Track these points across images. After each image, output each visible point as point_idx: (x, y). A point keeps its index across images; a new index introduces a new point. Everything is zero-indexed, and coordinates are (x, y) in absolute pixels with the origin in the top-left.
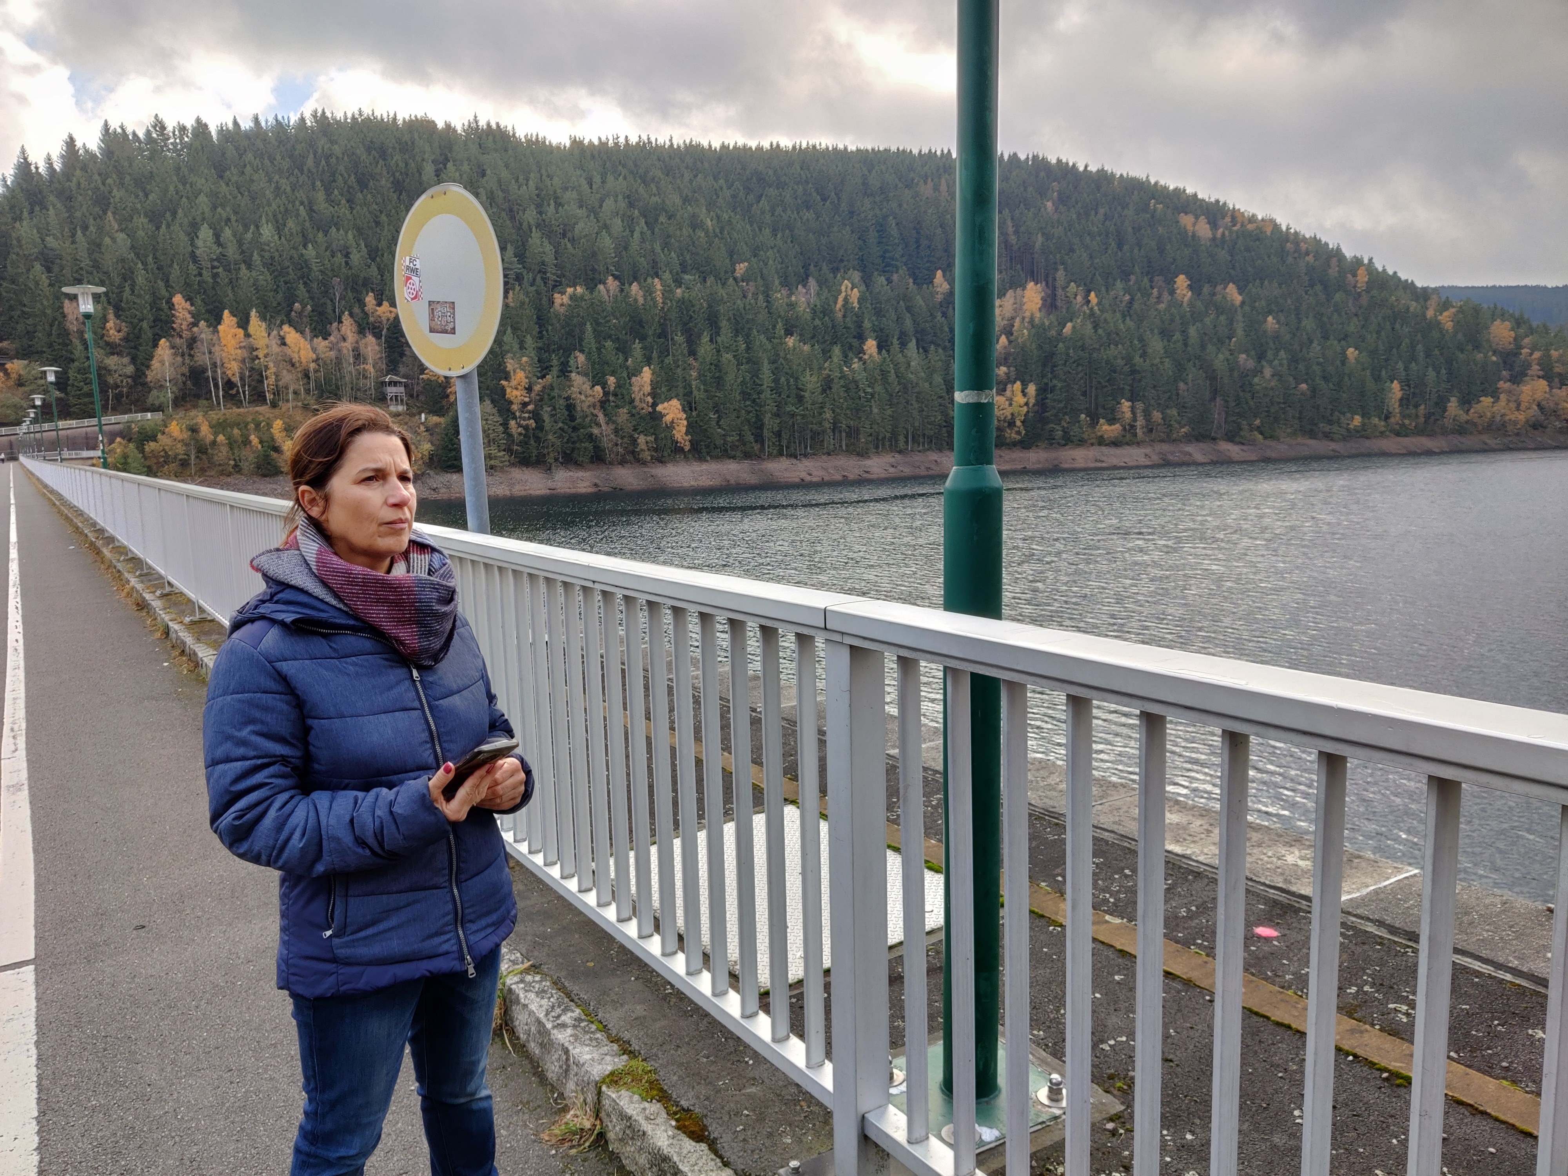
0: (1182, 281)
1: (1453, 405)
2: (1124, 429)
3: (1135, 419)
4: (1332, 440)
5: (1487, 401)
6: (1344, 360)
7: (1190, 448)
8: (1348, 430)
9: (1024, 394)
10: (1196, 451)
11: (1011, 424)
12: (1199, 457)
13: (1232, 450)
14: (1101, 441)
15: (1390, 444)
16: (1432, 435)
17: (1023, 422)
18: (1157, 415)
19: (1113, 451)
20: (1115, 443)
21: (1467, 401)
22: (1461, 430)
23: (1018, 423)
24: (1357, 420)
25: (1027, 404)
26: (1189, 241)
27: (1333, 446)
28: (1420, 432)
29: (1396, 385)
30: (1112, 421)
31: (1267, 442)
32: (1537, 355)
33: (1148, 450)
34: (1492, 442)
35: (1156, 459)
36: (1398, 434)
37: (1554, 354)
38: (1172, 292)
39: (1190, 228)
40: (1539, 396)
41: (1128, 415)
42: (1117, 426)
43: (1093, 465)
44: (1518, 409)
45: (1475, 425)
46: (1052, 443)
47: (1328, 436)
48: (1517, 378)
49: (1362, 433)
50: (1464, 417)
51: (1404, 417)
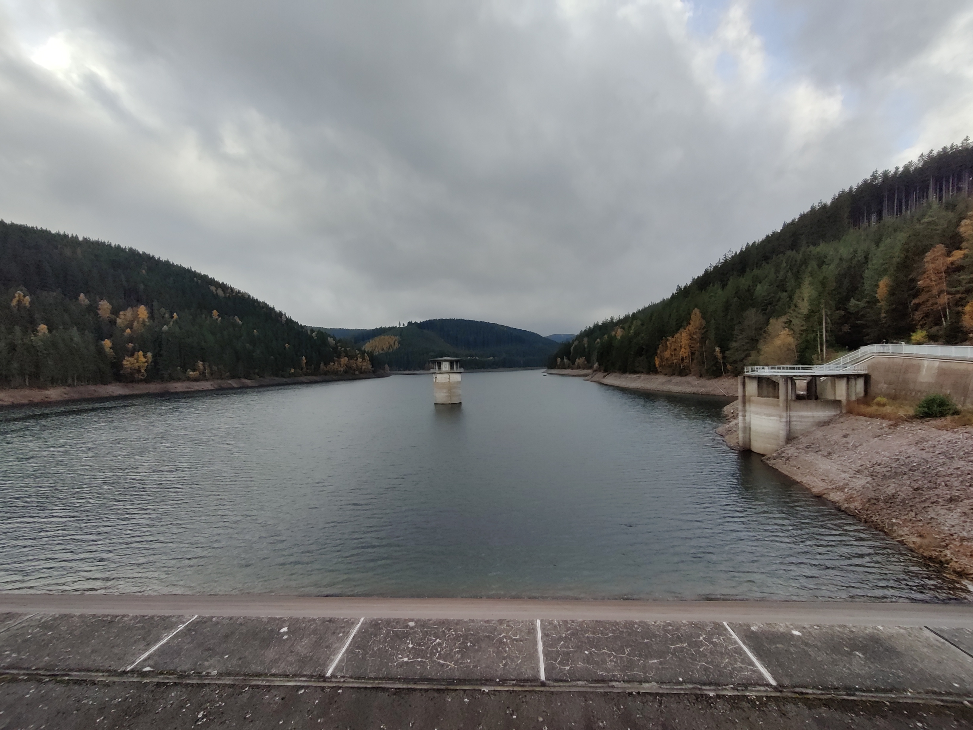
0: (215, 312)
1: (322, 365)
2: (200, 374)
3: (205, 369)
4: (284, 378)
5: (332, 364)
6: (285, 348)
7: (230, 382)
8: (290, 374)
9: (145, 356)
10: (233, 383)
11: (139, 371)
12: (235, 385)
13: (248, 382)
14: (189, 379)
15: (303, 379)
16: (316, 375)
17: (145, 370)
18: (215, 368)
19: (195, 383)
20: (196, 380)
21: (326, 364)
22: (326, 374)
23: (143, 371)
24: (292, 370)
25: (146, 362)
26: (216, 296)
27: (285, 380)
28: (312, 374)
29: (304, 358)
30: (194, 370)
31: (261, 379)
32: (343, 349)
33: (212, 383)
34: (335, 377)
35: (216, 386)
36: (306, 375)
37: (348, 349)
38: (211, 317)
39: (214, 291)
40: (346, 362)
41: (202, 368)
42: (197, 372)
43: (186, 390)
44: (341, 367)
45: (329, 372)
46: (162, 379)
47: (282, 376)
48: (339, 356)
49: (294, 375)
50: (326, 369)
51: (307, 369)
